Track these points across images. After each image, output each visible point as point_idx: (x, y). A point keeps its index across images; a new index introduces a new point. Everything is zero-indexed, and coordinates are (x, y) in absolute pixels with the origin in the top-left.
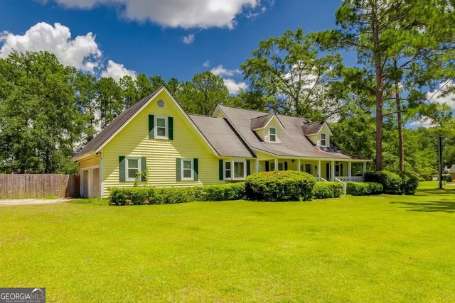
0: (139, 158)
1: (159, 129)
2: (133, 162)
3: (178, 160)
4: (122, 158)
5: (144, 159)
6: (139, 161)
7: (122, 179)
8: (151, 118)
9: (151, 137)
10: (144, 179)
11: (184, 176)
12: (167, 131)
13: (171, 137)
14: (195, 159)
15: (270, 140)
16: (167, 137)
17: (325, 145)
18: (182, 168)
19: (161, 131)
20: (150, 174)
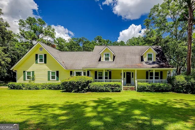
0: (31, 71)
2: (29, 73)
3: (49, 72)
4: (24, 72)
5: (33, 72)
6: (31, 72)
7: (24, 79)
8: (37, 55)
9: (37, 63)
10: (33, 79)
11: (52, 79)
12: (43, 60)
13: (45, 62)
14: (57, 71)
15: (105, 60)
16: (43, 62)
17: (152, 60)
18: (51, 75)
19: (41, 60)
20: (36, 77)
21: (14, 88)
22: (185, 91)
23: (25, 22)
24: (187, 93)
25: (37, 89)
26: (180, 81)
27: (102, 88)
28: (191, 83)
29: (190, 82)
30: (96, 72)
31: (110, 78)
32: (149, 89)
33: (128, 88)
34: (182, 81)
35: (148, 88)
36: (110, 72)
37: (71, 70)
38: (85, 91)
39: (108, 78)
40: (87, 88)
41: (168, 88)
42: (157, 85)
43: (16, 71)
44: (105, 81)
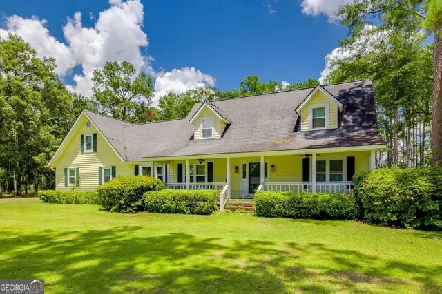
0: (75, 168)
1: (87, 144)
2: (72, 172)
3: (100, 168)
4: (66, 169)
5: (78, 169)
6: (75, 171)
7: (66, 184)
8: (82, 136)
9: (82, 152)
10: (78, 185)
12: (92, 146)
13: (95, 150)
14: (113, 167)
15: (204, 136)
16: (92, 151)
17: (324, 126)
18: (103, 176)
19: (89, 146)
20: (82, 181)
21: (47, 200)
22: (394, 218)
23: (102, 73)
24: (403, 227)
25: (77, 203)
26: (376, 188)
27: (168, 204)
28: (416, 192)
29: (413, 189)
30: (180, 167)
31: (210, 180)
32: (282, 210)
33: (239, 207)
34: (385, 185)
35: (280, 207)
36: (210, 165)
37: (136, 164)
38: (134, 210)
39: (206, 179)
40: (139, 203)
41: (342, 209)
42: (308, 197)
43: (55, 169)
44: (190, 187)
